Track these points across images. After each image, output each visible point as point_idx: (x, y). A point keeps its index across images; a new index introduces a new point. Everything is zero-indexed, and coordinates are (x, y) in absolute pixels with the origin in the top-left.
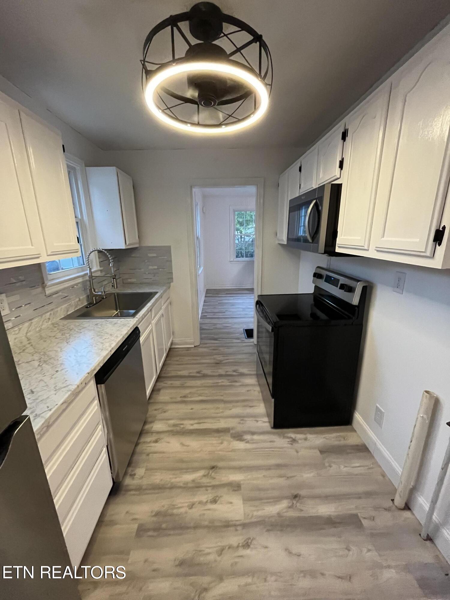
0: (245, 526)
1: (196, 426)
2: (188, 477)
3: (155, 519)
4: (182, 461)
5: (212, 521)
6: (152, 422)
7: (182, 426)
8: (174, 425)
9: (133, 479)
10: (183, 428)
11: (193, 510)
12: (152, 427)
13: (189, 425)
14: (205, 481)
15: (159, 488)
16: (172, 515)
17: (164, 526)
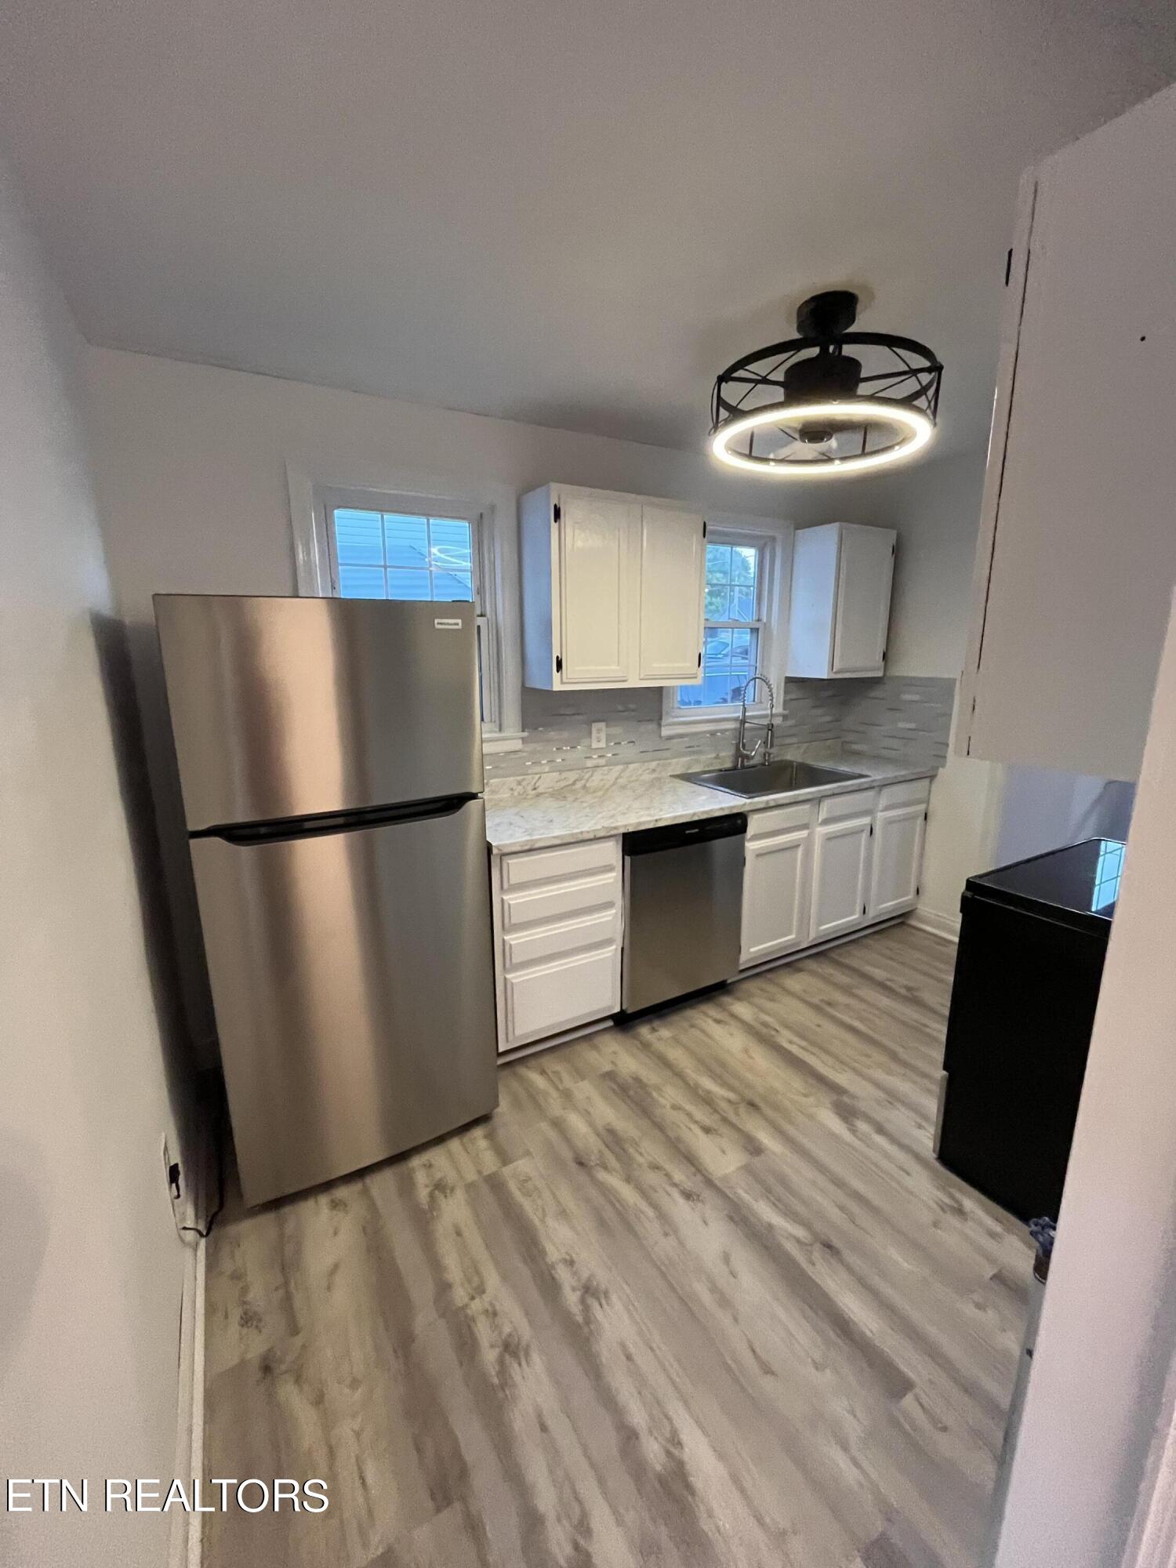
0: (709, 1182)
1: (794, 1049)
2: (707, 1084)
3: (630, 1080)
4: (723, 1065)
5: (679, 1139)
6: (739, 999)
7: (773, 1033)
8: (765, 1025)
9: (650, 1033)
10: (773, 1036)
11: (674, 1113)
12: (732, 1004)
13: (785, 1038)
14: (723, 1105)
15: (665, 1063)
16: (649, 1095)
17: (631, 1093)
